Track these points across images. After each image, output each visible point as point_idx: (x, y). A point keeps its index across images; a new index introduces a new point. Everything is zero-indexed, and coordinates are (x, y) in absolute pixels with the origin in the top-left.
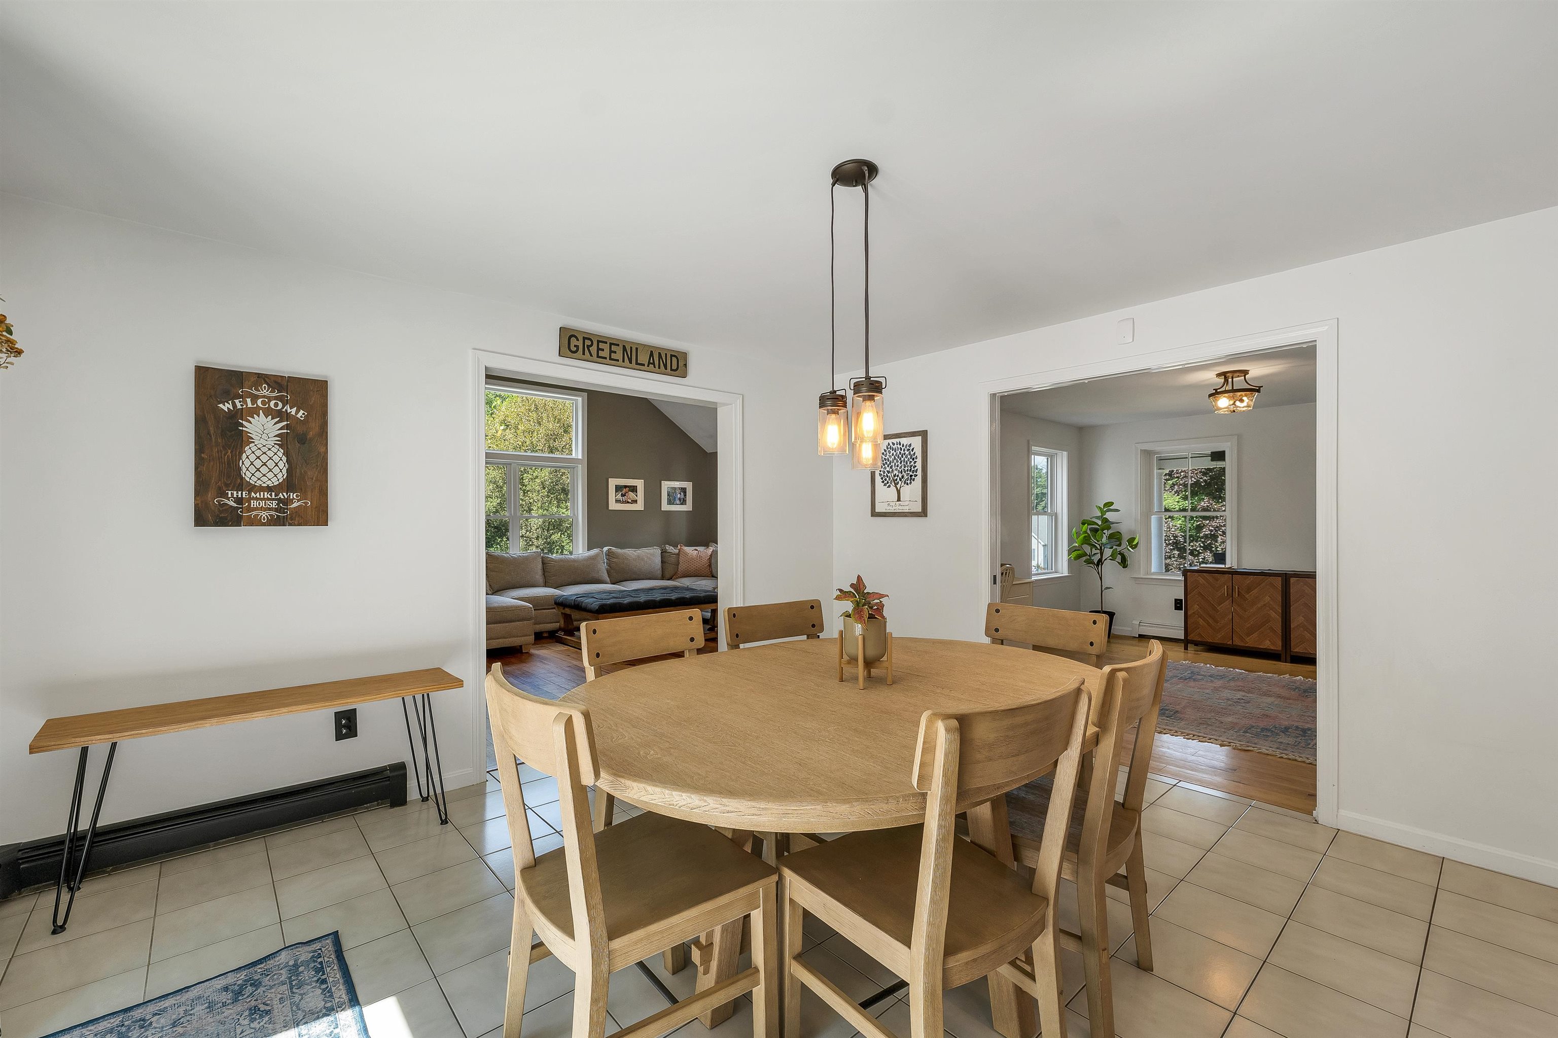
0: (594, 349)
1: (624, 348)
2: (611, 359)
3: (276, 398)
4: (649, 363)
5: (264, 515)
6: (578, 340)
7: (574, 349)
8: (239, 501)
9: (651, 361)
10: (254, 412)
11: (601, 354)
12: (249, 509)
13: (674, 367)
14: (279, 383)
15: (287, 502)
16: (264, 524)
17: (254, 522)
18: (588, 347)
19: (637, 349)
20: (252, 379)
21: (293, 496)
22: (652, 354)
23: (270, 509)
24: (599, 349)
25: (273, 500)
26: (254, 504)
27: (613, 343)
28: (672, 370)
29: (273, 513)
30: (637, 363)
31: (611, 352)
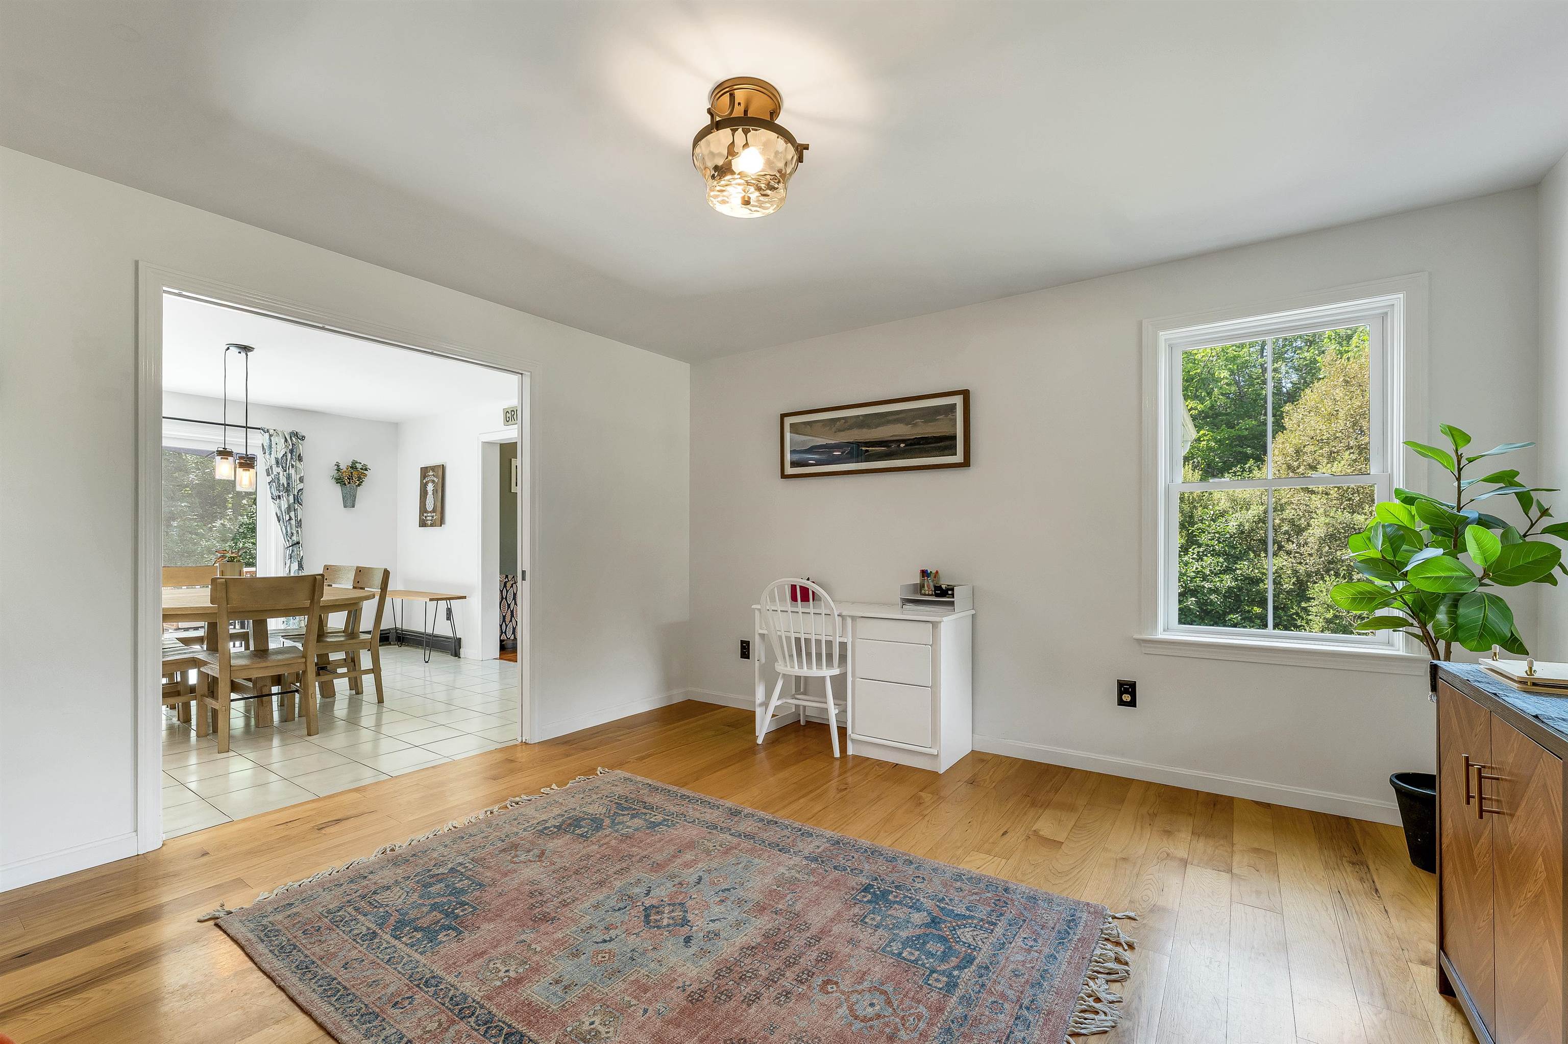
3: (433, 475)
5: (430, 522)
6: (509, 413)
7: (507, 419)
10: (428, 482)
12: (428, 520)
14: (434, 468)
15: (433, 517)
17: (428, 526)
20: (429, 469)
21: (436, 514)
23: (431, 520)
25: (431, 516)
26: (428, 518)
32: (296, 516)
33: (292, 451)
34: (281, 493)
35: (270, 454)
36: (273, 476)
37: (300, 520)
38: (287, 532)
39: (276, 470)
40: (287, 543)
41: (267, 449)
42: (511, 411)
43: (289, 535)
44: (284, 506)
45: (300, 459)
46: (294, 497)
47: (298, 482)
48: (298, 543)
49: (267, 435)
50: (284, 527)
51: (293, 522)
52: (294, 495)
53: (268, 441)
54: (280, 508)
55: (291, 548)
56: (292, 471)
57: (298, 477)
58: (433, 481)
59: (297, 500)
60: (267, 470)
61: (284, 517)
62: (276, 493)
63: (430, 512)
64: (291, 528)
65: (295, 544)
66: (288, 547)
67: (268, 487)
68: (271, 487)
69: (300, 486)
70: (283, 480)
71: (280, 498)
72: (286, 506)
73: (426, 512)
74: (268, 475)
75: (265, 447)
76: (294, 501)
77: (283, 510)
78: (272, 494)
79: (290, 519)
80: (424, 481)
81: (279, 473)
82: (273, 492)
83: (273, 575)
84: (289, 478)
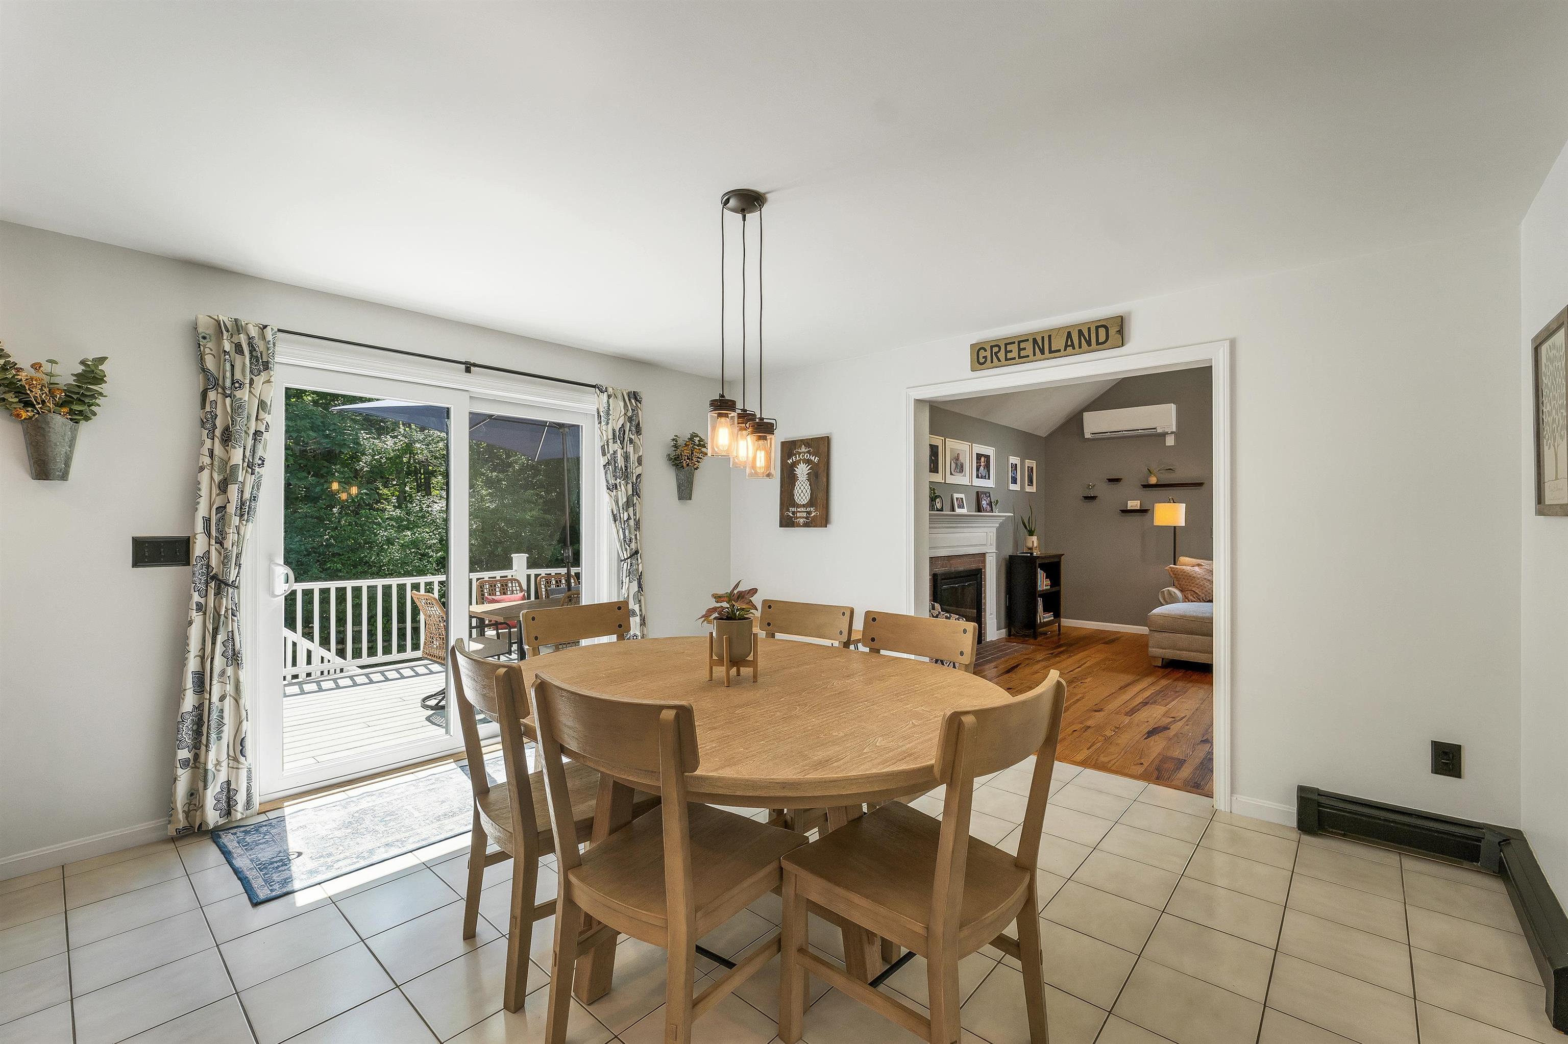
0: (1002, 355)
1: (1035, 341)
2: (1020, 357)
3: (807, 452)
4: (1066, 346)
5: (802, 520)
6: (986, 351)
7: (982, 360)
8: (793, 513)
9: (1069, 343)
10: (798, 462)
11: (1009, 355)
12: (797, 518)
13: (1102, 339)
14: (807, 443)
15: (809, 513)
16: (801, 526)
17: (798, 525)
18: (996, 353)
19: (1050, 337)
20: (799, 443)
21: (812, 509)
22: (1069, 335)
23: (804, 517)
24: (1007, 352)
25: (805, 512)
26: (798, 515)
27: (1020, 341)
28: (1098, 343)
29: (805, 520)
30: (1051, 352)
31: (1020, 350)
32: (635, 515)
33: (630, 419)
34: (618, 480)
35: (607, 424)
36: (609, 455)
37: (639, 519)
38: (625, 537)
39: (613, 447)
40: (625, 552)
41: (603, 416)
42: (992, 347)
43: (627, 542)
44: (622, 500)
45: (638, 431)
46: (633, 486)
47: (637, 464)
48: (637, 552)
49: (604, 397)
50: (621, 529)
51: (632, 522)
52: (632, 483)
53: (606, 405)
54: (617, 502)
55: (629, 560)
56: (630, 449)
57: (637, 456)
58: (808, 462)
59: (636, 492)
60: (603, 447)
61: (622, 515)
62: (612, 481)
63: (804, 506)
64: (630, 532)
65: (633, 555)
66: (625, 560)
67: (603, 472)
68: (606, 473)
69: (639, 470)
70: (621, 462)
71: (616, 488)
72: (625, 500)
73: (795, 505)
74: (604, 454)
75: (602, 414)
76: (633, 491)
77: (620, 505)
78: (607, 481)
79: (629, 518)
80: (790, 461)
81: (615, 452)
82: (609, 478)
83: (605, 601)
84: (626, 458)
